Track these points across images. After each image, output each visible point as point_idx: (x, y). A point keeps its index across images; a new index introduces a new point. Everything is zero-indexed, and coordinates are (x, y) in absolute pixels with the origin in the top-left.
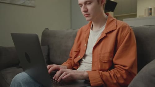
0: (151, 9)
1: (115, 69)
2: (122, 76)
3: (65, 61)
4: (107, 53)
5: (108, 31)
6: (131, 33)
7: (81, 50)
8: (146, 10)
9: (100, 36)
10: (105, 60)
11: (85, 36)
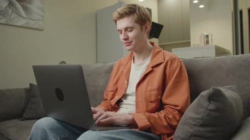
0: (207, 36)
1: (166, 109)
2: (174, 117)
3: (100, 104)
4: (154, 90)
5: (154, 64)
6: (181, 67)
7: (119, 89)
8: (201, 37)
9: (144, 70)
10: (152, 99)
11: (125, 71)
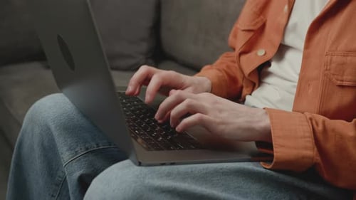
10: (345, 78)
